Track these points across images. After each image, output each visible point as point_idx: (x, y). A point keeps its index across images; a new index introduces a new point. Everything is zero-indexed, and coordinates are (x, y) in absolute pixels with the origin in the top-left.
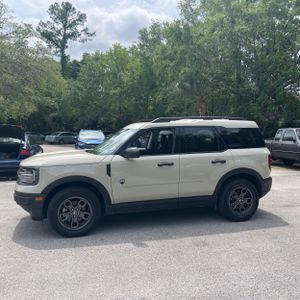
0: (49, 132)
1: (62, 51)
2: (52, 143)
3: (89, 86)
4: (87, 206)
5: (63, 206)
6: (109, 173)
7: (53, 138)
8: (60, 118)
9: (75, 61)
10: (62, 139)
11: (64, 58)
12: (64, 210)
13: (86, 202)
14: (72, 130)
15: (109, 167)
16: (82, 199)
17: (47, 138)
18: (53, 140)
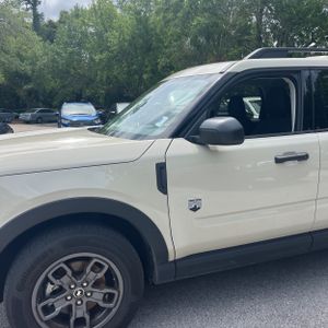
0: (23, 108)
1: (34, 9)
2: (28, 122)
3: (70, 49)
4: (109, 273)
5: (47, 280)
6: (162, 186)
7: (28, 115)
8: (36, 92)
9: (50, 22)
10: (40, 118)
11: (37, 17)
12: (50, 288)
13: (107, 263)
14: (51, 106)
15: (161, 169)
16: (96, 257)
17: (22, 116)
18: (29, 118)
